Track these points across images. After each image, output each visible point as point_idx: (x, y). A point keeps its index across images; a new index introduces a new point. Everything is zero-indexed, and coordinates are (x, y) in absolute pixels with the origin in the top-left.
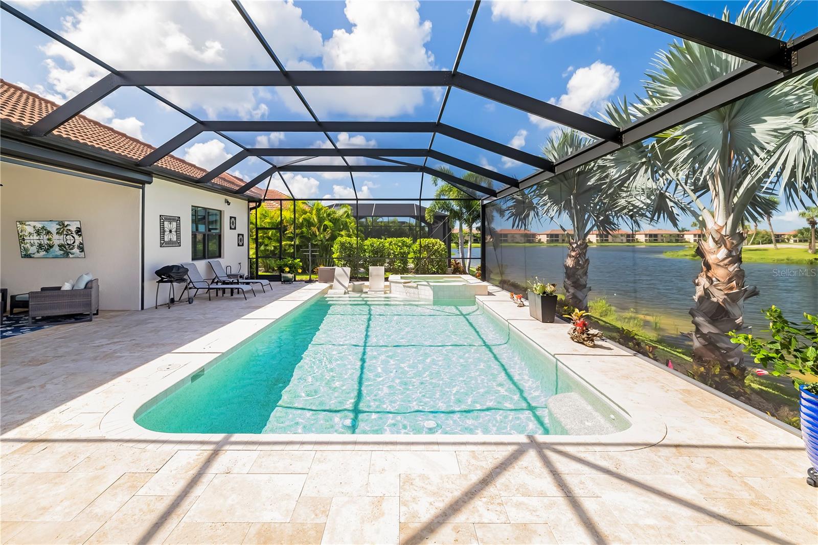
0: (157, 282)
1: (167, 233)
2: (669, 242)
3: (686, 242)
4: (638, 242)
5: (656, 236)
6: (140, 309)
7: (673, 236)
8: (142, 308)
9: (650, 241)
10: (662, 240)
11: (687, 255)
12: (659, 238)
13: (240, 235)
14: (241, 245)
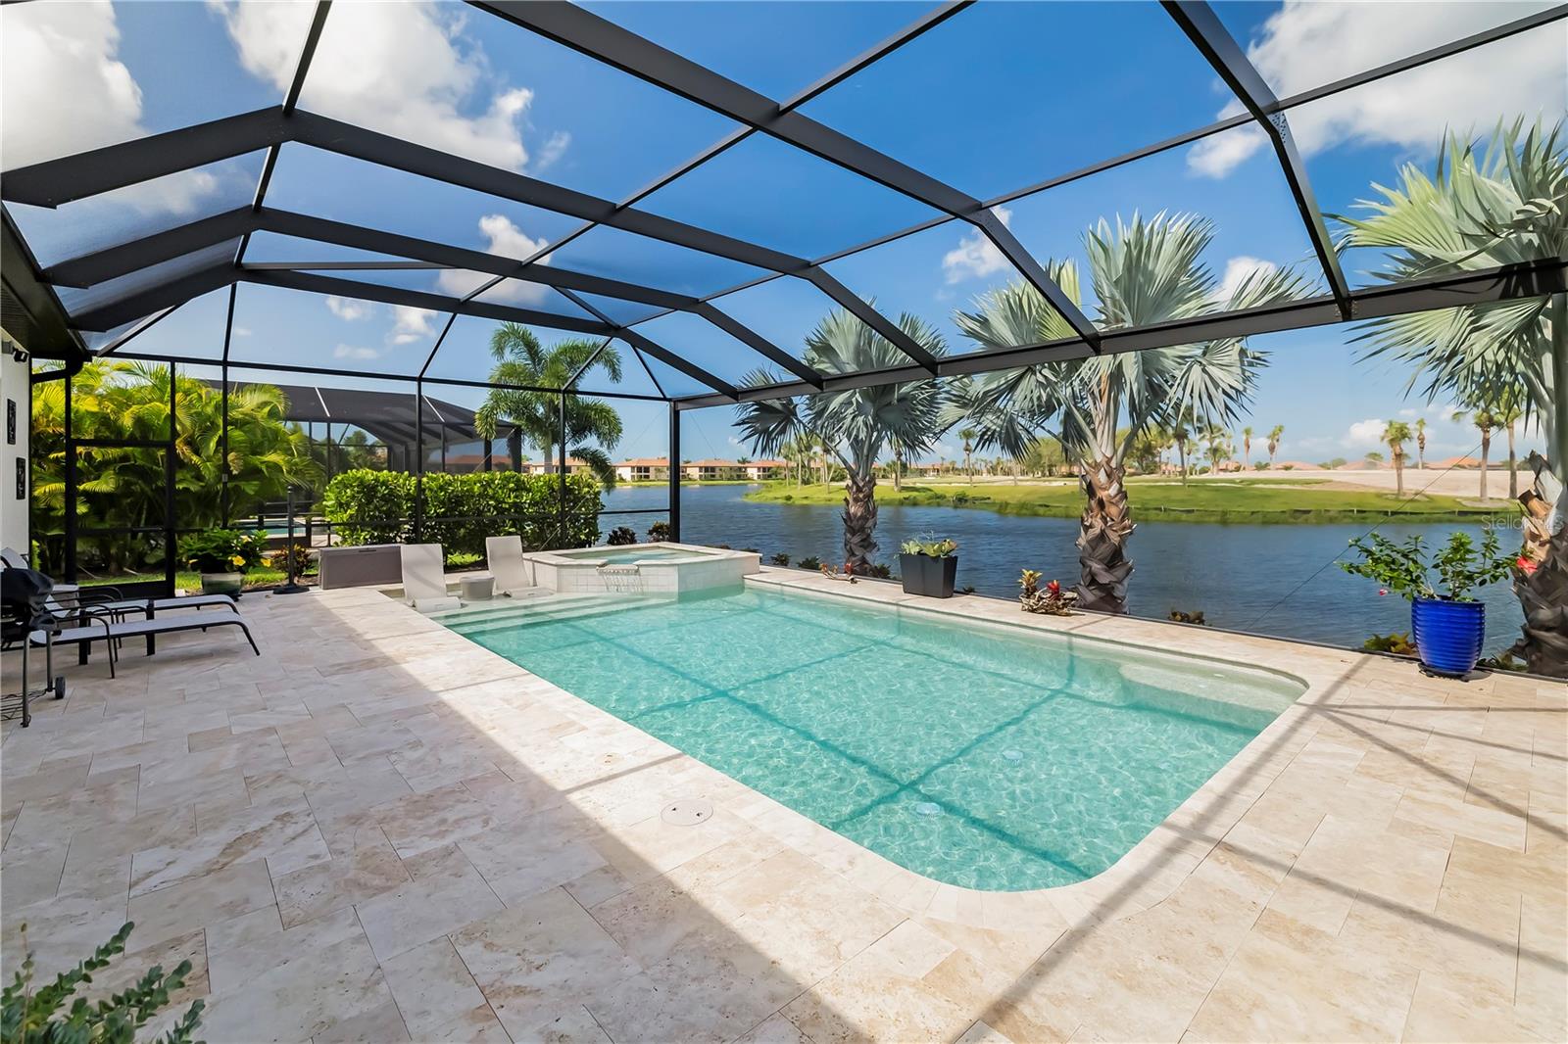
2: (729, 480)
3: (749, 479)
4: (690, 479)
5: (713, 469)
7: (735, 471)
9: (706, 479)
10: (721, 476)
11: (776, 498)
12: (717, 473)
13: (20, 462)
14: (20, 496)
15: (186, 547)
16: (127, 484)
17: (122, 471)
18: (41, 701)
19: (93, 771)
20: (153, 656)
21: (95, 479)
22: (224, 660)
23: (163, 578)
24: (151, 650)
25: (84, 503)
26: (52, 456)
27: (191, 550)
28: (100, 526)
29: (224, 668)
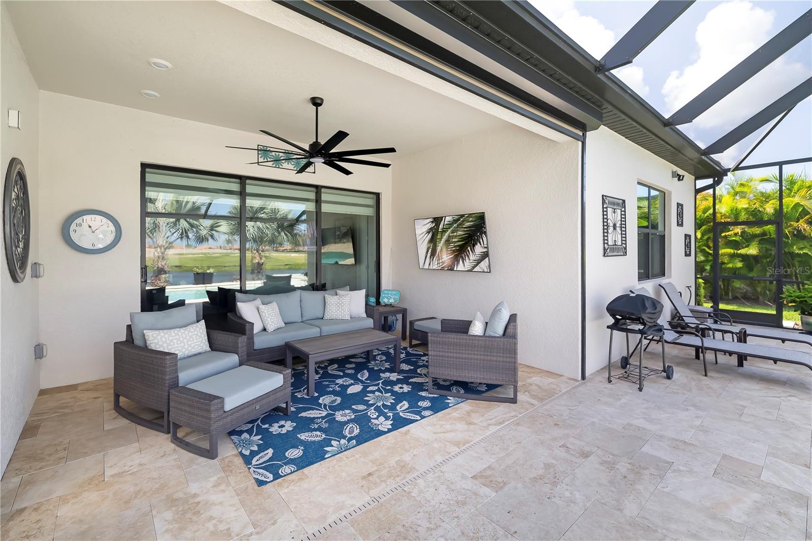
0: (608, 327)
1: (611, 229)
6: (580, 378)
8: (583, 377)
13: (687, 237)
14: (687, 255)
15: (787, 294)
16: (767, 250)
17: (761, 242)
18: (658, 377)
19: (646, 449)
20: (741, 368)
21: (746, 247)
22: (793, 392)
23: (774, 312)
24: (741, 364)
25: (741, 261)
26: (723, 234)
27: (792, 297)
28: (751, 275)
29: (790, 400)
